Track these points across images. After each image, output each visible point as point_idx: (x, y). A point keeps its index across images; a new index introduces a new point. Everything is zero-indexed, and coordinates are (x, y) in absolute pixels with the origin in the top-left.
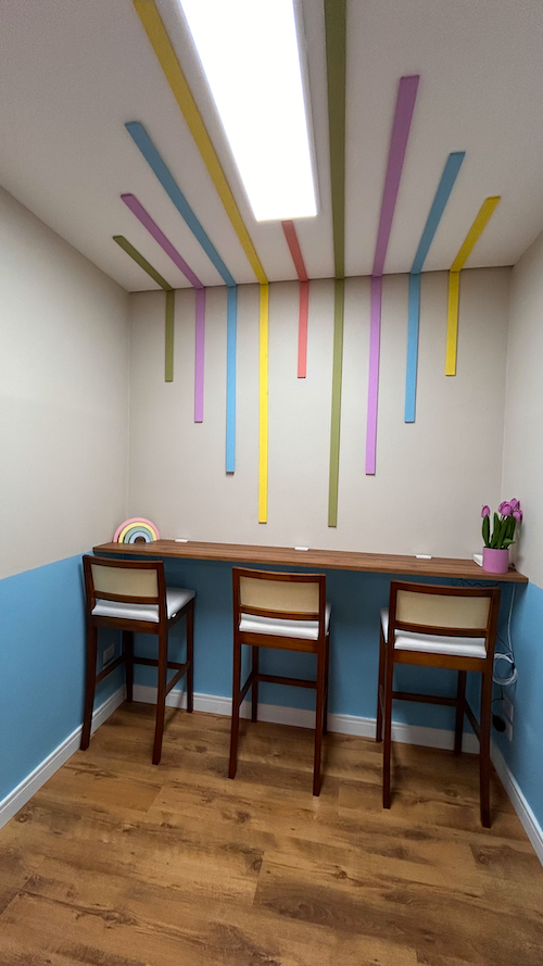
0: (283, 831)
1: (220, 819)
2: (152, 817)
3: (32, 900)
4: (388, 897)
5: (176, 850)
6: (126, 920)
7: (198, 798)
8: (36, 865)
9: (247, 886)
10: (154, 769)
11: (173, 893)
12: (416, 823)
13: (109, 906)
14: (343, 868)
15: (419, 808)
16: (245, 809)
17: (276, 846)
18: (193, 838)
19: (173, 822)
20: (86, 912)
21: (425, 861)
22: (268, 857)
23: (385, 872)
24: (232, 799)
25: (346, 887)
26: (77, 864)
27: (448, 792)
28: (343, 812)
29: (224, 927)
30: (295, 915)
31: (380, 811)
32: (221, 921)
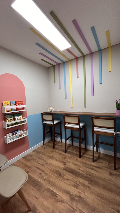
0: (71, 161)
1: (61, 157)
2: (51, 155)
3: (33, 161)
4: (87, 174)
5: (53, 160)
6: (43, 166)
7: (59, 154)
8: (34, 157)
9: (63, 167)
10: (53, 149)
11: (51, 164)
12: (99, 166)
13: (42, 164)
14: (80, 168)
15: (101, 164)
16: (66, 157)
17: (69, 163)
18: (56, 159)
19: (54, 156)
20: (39, 163)
21: (97, 171)
22: (68, 164)
23: (88, 171)
24: (64, 155)
25: (79, 171)
26: (39, 158)
27: (109, 163)
28: (84, 161)
29: (57, 170)
30: (69, 172)
31: (92, 162)
32: (57, 169)
